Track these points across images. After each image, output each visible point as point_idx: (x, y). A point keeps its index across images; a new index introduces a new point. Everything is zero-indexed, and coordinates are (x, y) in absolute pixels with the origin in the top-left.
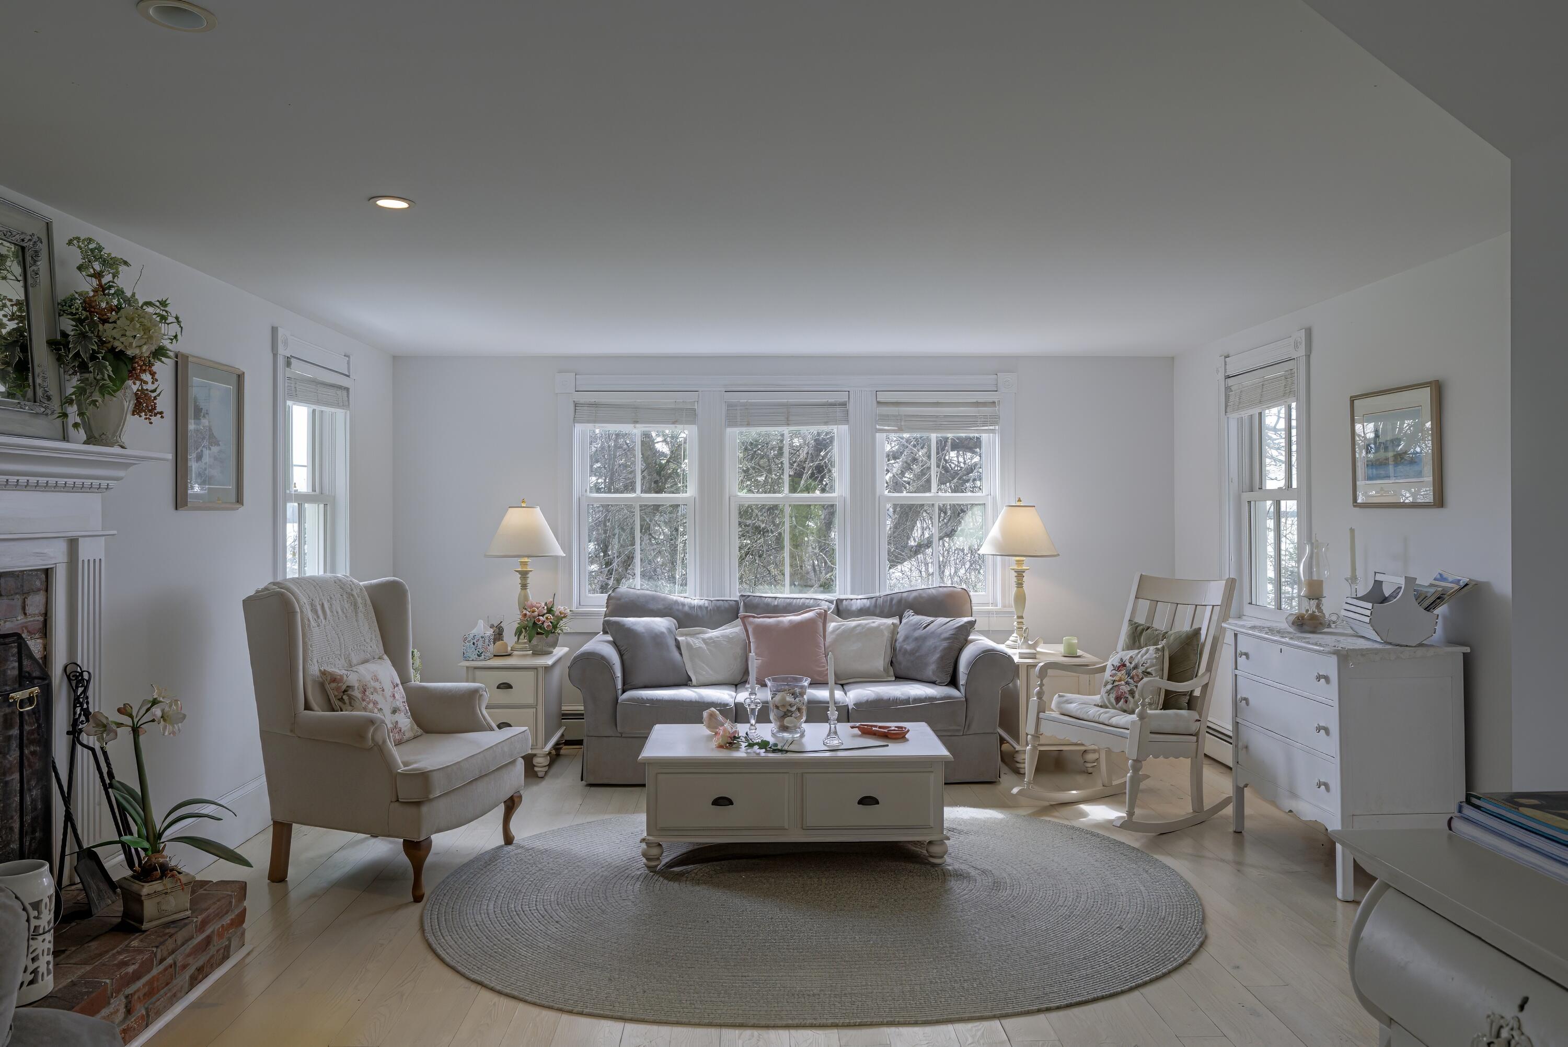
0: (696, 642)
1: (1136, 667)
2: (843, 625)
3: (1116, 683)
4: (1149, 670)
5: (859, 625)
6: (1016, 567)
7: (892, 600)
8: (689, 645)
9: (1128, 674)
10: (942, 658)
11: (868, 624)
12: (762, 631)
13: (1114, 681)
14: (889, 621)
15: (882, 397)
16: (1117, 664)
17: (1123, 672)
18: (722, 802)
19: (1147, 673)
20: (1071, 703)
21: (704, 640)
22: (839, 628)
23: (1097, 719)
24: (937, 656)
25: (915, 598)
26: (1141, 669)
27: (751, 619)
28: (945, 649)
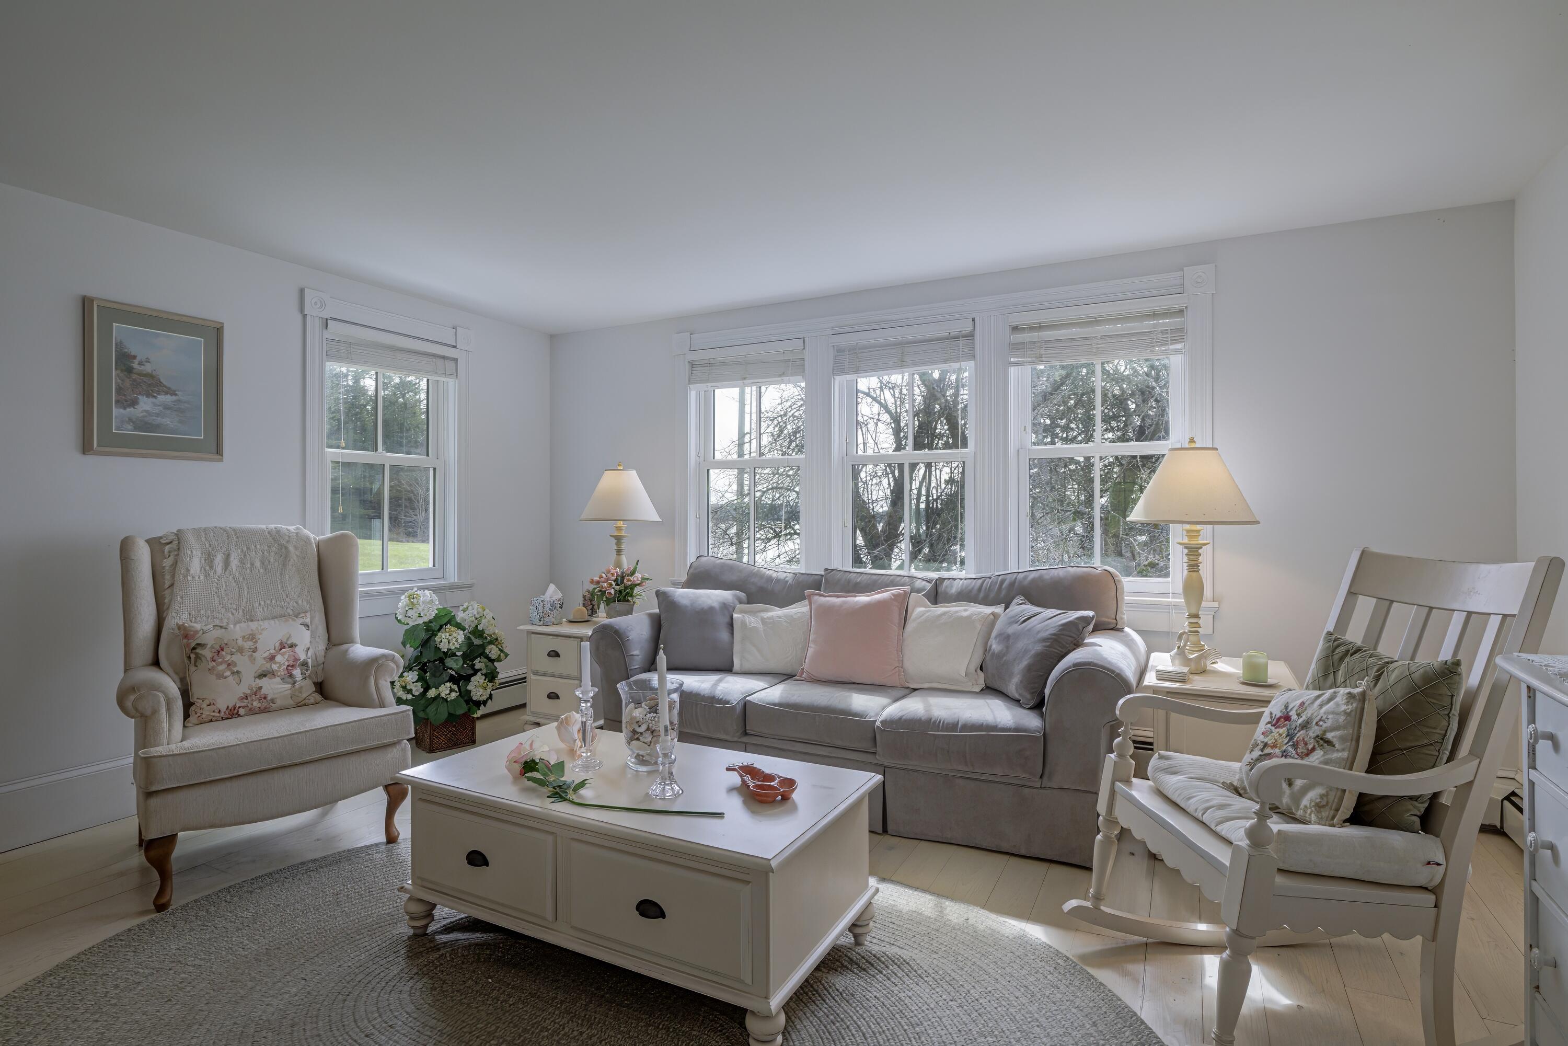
0: (752, 621)
1: (1305, 726)
2: (929, 611)
3: (1267, 751)
4: (1329, 736)
5: (945, 613)
6: (1186, 540)
7: (1002, 582)
8: (743, 623)
9: (1290, 736)
10: (1029, 668)
11: (957, 612)
12: (826, 613)
13: (1266, 745)
14: (988, 610)
15: (1016, 320)
16: (1278, 713)
17: (1281, 731)
18: (477, 859)
19: (1323, 741)
20: (1175, 773)
21: (763, 620)
22: (923, 615)
23: (1199, 815)
24: (1025, 663)
25: (1034, 581)
26: (1314, 731)
27: (816, 597)
28: (1037, 655)
